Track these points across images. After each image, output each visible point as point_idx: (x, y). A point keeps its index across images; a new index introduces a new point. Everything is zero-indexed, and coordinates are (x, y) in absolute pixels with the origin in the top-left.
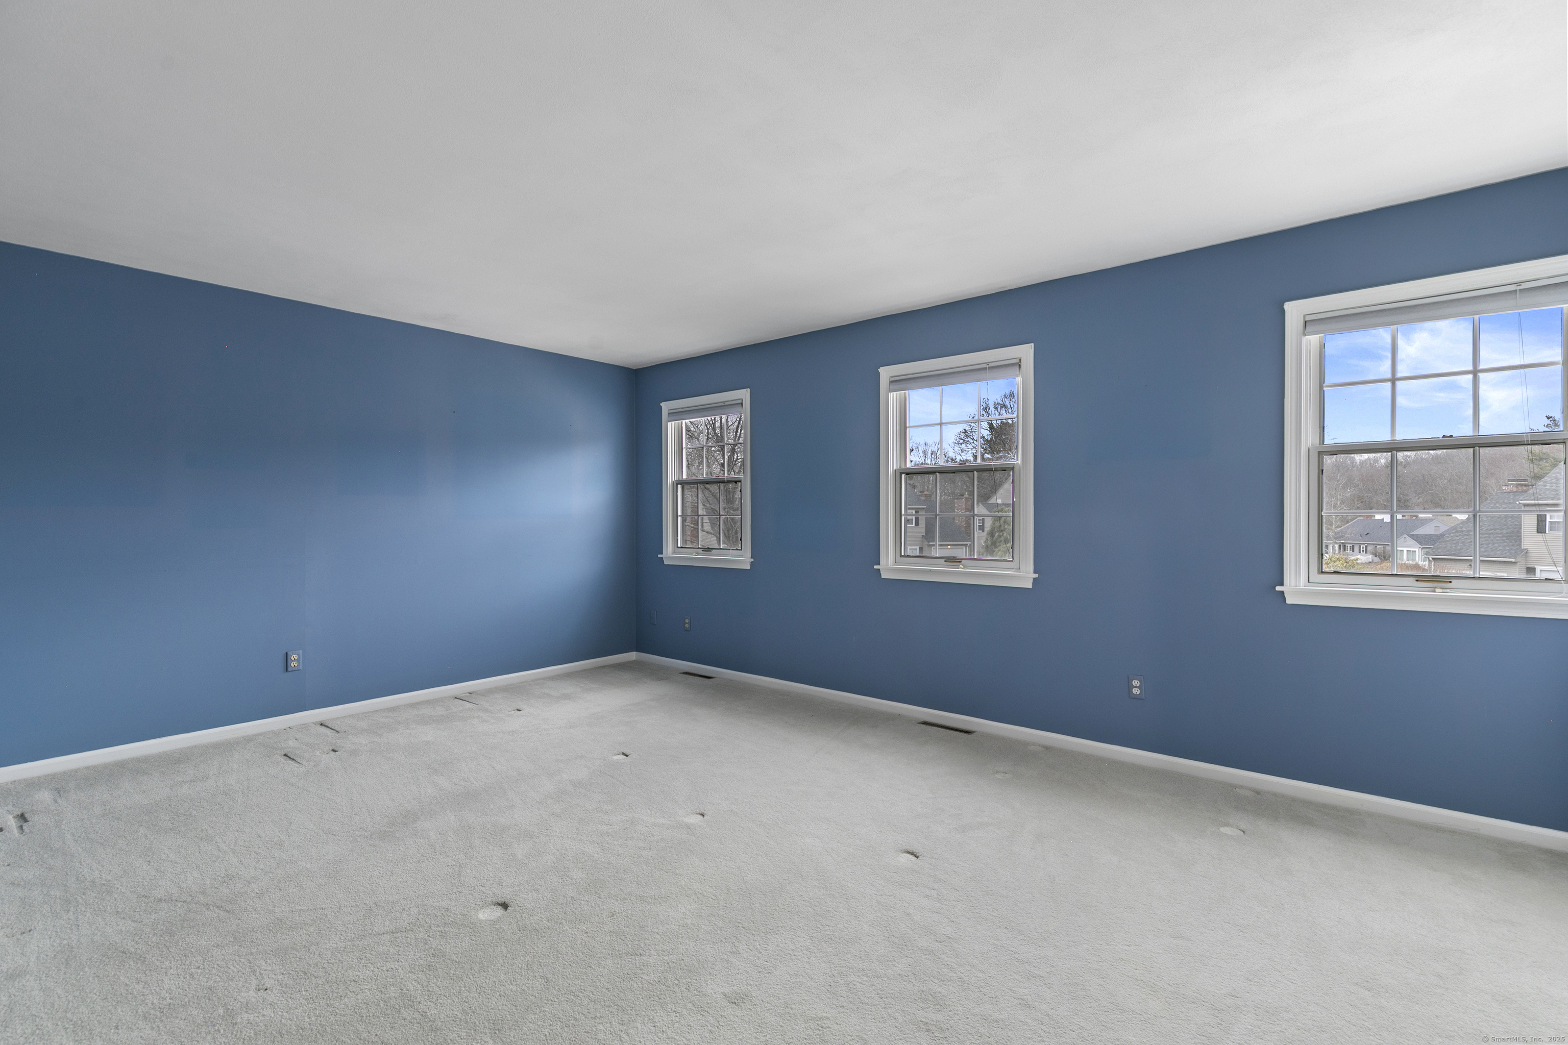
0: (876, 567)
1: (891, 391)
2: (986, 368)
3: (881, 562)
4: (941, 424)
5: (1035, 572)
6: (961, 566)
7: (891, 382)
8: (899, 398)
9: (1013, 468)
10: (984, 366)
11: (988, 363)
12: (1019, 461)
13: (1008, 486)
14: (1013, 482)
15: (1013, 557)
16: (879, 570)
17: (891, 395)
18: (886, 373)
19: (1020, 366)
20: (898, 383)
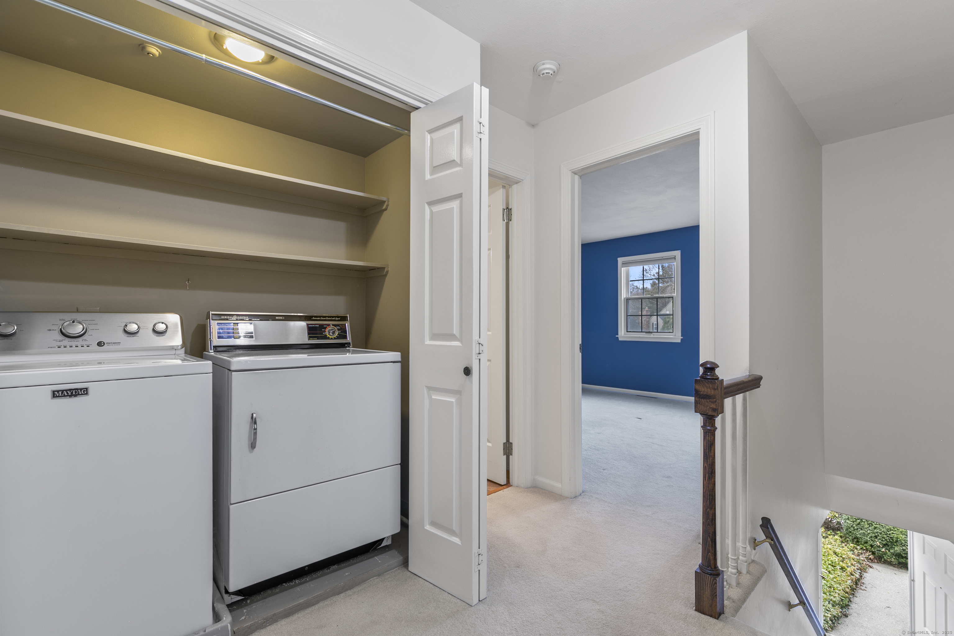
0: (617, 336)
1: (622, 267)
2: (661, 259)
3: (619, 334)
4: (643, 280)
5: (682, 336)
6: (652, 335)
7: (623, 264)
8: (625, 270)
9: (673, 297)
10: (661, 258)
11: (662, 257)
12: (675, 294)
13: (671, 304)
14: (673, 302)
15: (673, 331)
16: (618, 337)
17: (622, 269)
18: (620, 260)
19: (675, 259)
20: (625, 264)
